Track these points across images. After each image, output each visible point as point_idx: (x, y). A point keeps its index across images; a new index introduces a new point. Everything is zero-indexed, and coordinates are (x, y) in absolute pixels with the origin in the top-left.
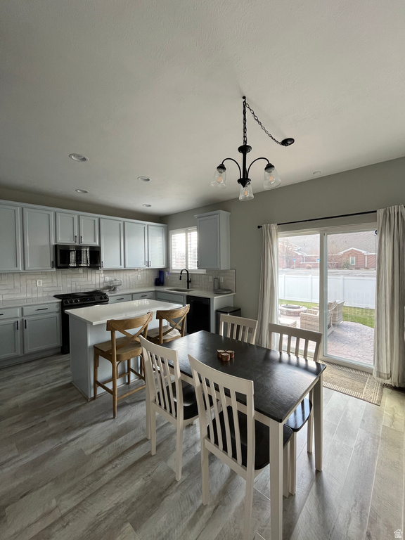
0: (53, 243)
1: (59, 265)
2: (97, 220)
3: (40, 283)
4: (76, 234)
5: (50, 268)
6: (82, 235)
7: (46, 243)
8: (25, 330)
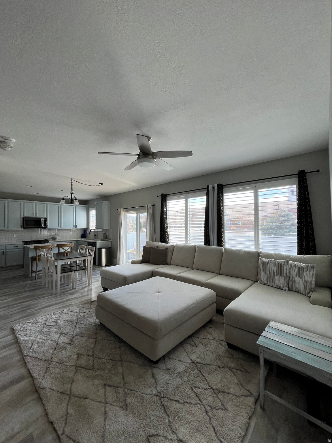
0: (22, 216)
1: (25, 227)
2: (45, 205)
3: (15, 235)
4: (34, 212)
5: (20, 228)
6: (37, 212)
7: (19, 217)
8: (7, 255)
